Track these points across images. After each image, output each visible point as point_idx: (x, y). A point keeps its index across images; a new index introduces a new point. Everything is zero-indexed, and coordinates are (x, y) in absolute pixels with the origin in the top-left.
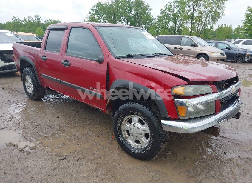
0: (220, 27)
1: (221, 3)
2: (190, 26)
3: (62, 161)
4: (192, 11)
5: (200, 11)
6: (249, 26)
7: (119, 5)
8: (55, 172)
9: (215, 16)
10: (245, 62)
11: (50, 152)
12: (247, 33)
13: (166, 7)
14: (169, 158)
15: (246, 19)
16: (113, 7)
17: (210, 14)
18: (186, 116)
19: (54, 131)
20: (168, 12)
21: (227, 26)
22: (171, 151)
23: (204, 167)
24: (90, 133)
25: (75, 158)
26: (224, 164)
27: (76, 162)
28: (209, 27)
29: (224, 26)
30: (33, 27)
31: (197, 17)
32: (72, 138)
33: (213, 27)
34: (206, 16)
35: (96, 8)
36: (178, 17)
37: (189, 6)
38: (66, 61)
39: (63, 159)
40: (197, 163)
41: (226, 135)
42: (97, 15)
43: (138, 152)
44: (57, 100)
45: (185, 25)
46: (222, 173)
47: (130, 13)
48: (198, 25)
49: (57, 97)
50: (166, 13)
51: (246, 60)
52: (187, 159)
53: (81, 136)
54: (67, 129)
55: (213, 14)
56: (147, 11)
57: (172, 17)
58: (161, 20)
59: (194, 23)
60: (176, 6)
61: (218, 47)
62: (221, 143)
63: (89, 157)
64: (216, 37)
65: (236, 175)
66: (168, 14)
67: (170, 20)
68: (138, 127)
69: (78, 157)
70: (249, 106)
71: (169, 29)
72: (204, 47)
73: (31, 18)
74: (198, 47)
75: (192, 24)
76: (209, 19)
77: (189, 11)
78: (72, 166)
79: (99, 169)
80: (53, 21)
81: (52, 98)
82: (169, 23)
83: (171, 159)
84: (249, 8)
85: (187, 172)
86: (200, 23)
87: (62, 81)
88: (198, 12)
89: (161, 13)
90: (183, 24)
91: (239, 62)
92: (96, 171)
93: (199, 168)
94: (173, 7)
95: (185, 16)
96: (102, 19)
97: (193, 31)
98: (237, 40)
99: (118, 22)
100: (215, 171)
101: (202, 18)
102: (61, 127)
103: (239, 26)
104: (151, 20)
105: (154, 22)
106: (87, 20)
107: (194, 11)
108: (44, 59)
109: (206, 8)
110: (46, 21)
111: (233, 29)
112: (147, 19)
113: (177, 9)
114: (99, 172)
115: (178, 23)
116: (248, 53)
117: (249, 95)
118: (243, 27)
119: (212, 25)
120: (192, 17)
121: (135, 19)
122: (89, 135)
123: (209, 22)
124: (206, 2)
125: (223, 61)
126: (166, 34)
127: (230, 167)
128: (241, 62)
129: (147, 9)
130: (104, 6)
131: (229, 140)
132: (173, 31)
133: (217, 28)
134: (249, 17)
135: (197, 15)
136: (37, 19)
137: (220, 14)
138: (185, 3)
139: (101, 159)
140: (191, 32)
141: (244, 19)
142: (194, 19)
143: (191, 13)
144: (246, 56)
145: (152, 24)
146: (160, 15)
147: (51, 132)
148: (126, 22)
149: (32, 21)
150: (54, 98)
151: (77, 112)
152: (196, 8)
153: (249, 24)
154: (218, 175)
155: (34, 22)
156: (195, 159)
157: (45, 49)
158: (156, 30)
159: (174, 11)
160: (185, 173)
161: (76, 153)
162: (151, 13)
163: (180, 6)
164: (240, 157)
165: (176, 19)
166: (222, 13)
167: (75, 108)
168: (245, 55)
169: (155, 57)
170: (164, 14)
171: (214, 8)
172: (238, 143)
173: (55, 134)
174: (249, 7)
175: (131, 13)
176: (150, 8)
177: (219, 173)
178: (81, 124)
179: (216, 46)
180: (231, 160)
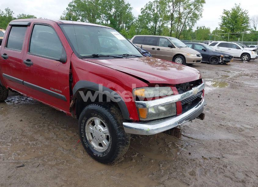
0: (199, 28)
1: (199, 5)
2: (170, 26)
3: (19, 168)
4: (172, 12)
5: (179, 12)
6: (225, 28)
7: (99, 2)
8: (10, 181)
9: (193, 18)
10: (219, 64)
11: (7, 159)
12: (223, 35)
13: (147, 7)
14: (134, 161)
15: (223, 22)
16: (92, 4)
17: (189, 16)
18: (147, 117)
19: (14, 136)
20: (149, 12)
21: (206, 28)
22: (137, 154)
23: (168, 168)
24: (55, 137)
25: (35, 165)
26: (187, 165)
27: (34, 169)
28: (188, 28)
29: (203, 28)
30: (4, 22)
31: (177, 18)
32: (34, 143)
33: (192, 28)
34: (185, 17)
35: (74, 4)
36: (158, 17)
37: (169, 7)
38: (28, 60)
39: (20, 166)
40: (161, 165)
41: (193, 136)
42: (75, 11)
43: (100, 156)
44: (22, 102)
45: (165, 25)
46: (184, 173)
47: (110, 11)
48: (178, 26)
49: (23, 98)
50: (147, 12)
51: (221, 61)
52: (152, 161)
53: (44, 140)
54: (30, 134)
55: (192, 15)
56: (127, 10)
57: (153, 16)
58: (141, 19)
59: (174, 23)
60: (156, 6)
61: (195, 48)
62: (187, 144)
63: (50, 163)
64: (195, 38)
65: (197, 174)
66: (149, 14)
67: (150, 20)
68: (100, 130)
69: (38, 164)
70: (218, 106)
71: (149, 29)
72: (181, 48)
73: (2, 12)
74: (175, 48)
75: (171, 25)
76: (188, 20)
77: (169, 11)
78: (30, 174)
79: (60, 175)
80: (26, 16)
81: (17, 99)
82: (150, 23)
83: (136, 161)
84: (225, 12)
85: (151, 174)
86: (179, 24)
87: (24, 82)
88: (178, 13)
89: (142, 13)
90: (163, 24)
91: (214, 64)
92: (56, 177)
93: (163, 170)
94: (153, 6)
95: (165, 16)
96: (80, 16)
97: (172, 32)
98: (213, 42)
99: (98, 21)
100: (178, 172)
101: (182, 19)
102: (23, 131)
103: (217, 28)
104: (132, 19)
105: (134, 21)
106: (64, 16)
107: (173, 12)
108: (5, 58)
109: (185, 9)
110: (19, 16)
111: (211, 31)
112: (127, 18)
113: (157, 9)
114: (59, 179)
115: (158, 23)
116: (222, 55)
117: (219, 96)
118: (220, 30)
119: (191, 27)
120: (172, 17)
121: (115, 17)
122: (53, 140)
123: (189, 24)
124: (185, 4)
125: (199, 62)
126: (146, 34)
127: (192, 167)
128: (216, 64)
129: (127, 8)
130: (82, 3)
131: (195, 141)
132: (153, 31)
133: (196, 30)
134: (226, 20)
135: (177, 16)
136: (9, 13)
137: (198, 16)
138: (165, 4)
139: (63, 164)
140: (171, 33)
141: (221, 21)
142: (174, 19)
143: (171, 14)
144: (221, 58)
145: (133, 23)
146: (141, 14)
147: (11, 137)
148: (106, 20)
149: (3, 15)
150: (19, 100)
151: (43, 114)
152: (176, 9)
153: (225, 26)
154: (180, 175)
155: (5, 16)
156: (160, 161)
157: (6, 46)
158: (137, 30)
159: (154, 11)
160: (148, 176)
161: (35, 159)
162: (132, 12)
163: (160, 6)
164: (203, 157)
165: (156, 19)
166: (201, 15)
167: (42, 111)
168: (219, 57)
169: (122, 58)
170: (145, 14)
171: (192, 9)
172: (203, 143)
173: (15, 139)
174: (225, 10)
175: (112, 11)
176: (130, 7)
177: (181, 174)
178: (46, 128)
179: (193, 48)
180: (194, 161)
